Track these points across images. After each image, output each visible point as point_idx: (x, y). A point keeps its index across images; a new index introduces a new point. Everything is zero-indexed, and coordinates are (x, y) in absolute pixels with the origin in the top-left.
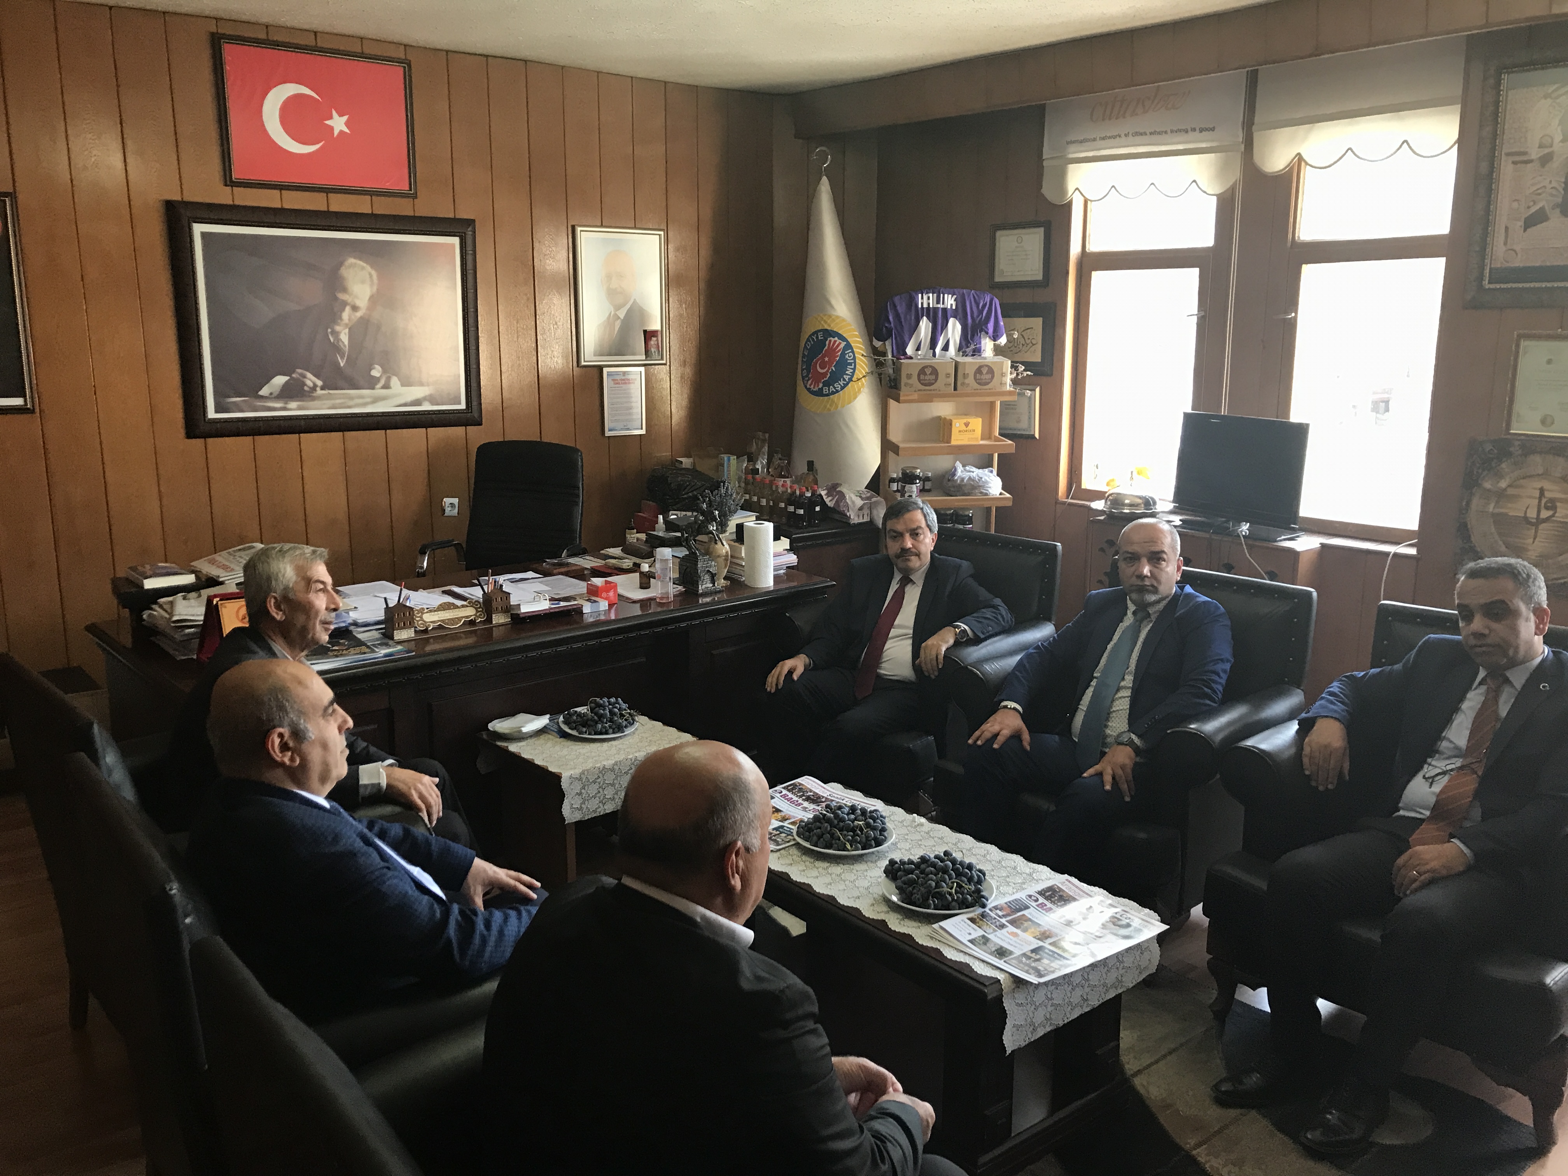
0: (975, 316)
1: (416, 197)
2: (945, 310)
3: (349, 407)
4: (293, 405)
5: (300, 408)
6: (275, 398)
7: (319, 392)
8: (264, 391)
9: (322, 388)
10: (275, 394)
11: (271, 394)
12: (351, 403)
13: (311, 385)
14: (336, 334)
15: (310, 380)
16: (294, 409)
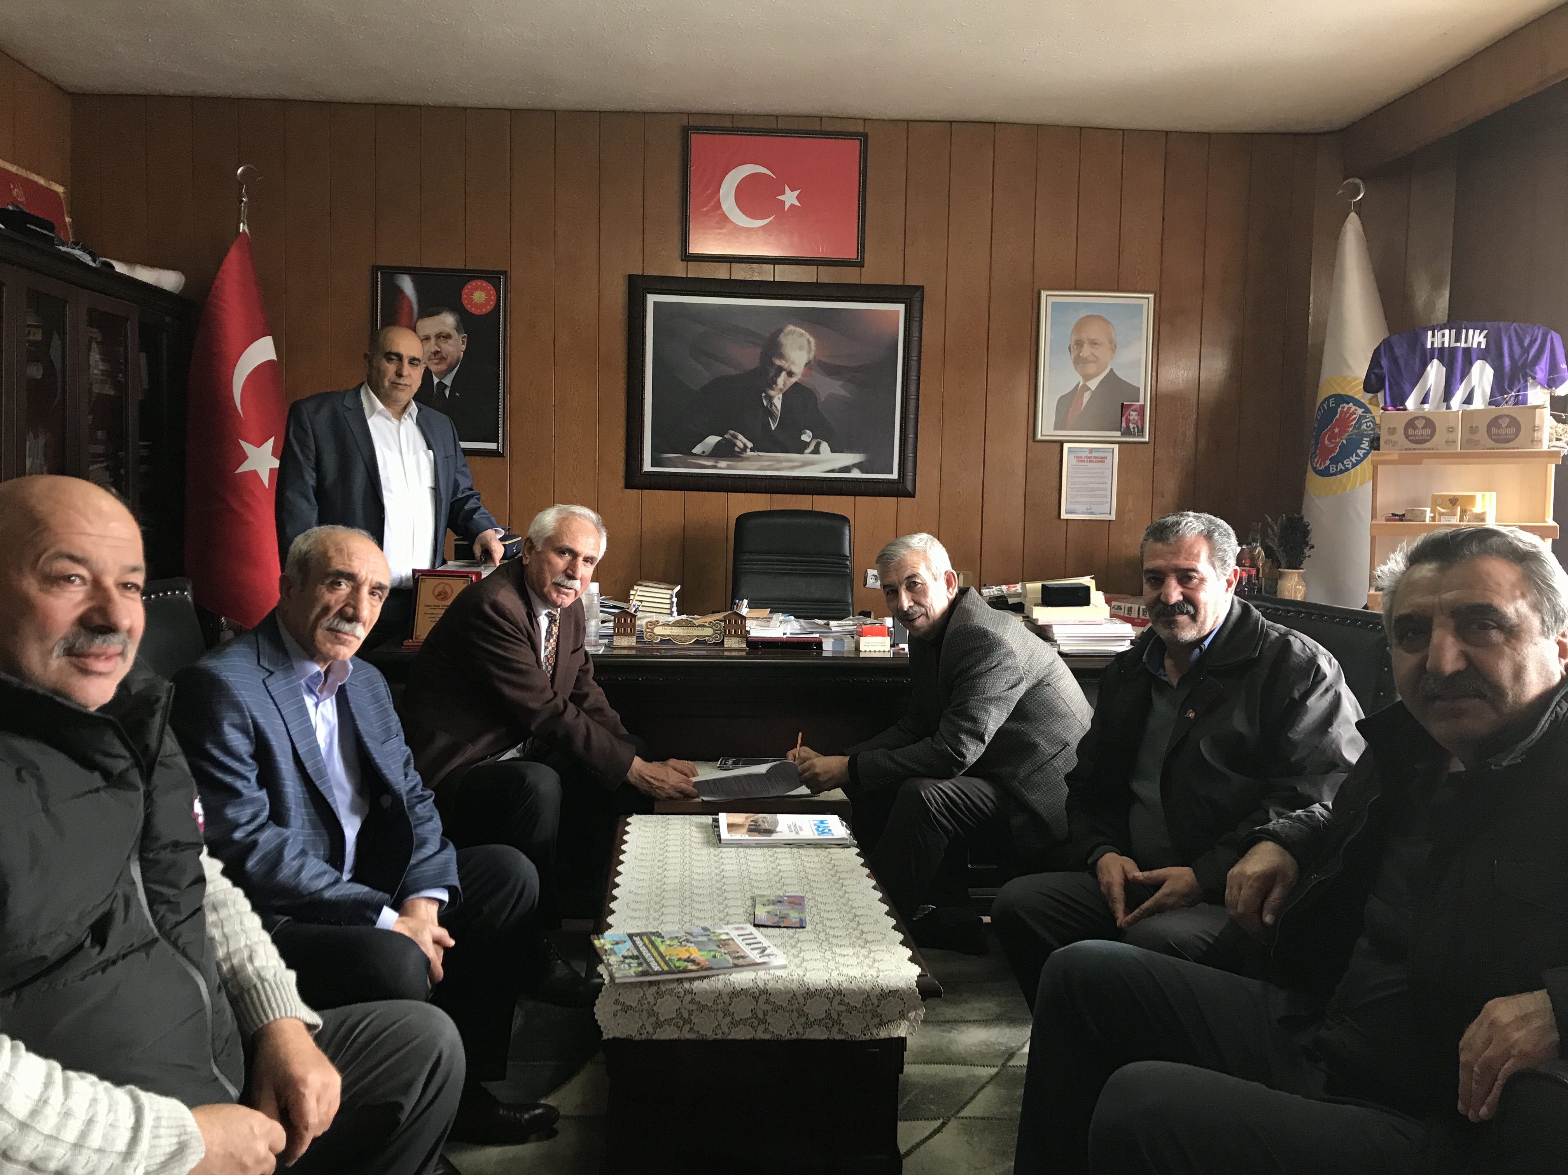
0: (1517, 356)
1: (863, 266)
2: (1467, 351)
3: (778, 470)
4: (723, 464)
5: (729, 467)
6: (706, 456)
7: (749, 453)
8: (697, 450)
9: (752, 450)
10: (706, 453)
11: (703, 452)
12: (778, 466)
13: (741, 445)
14: (770, 399)
15: (742, 441)
16: (724, 468)
